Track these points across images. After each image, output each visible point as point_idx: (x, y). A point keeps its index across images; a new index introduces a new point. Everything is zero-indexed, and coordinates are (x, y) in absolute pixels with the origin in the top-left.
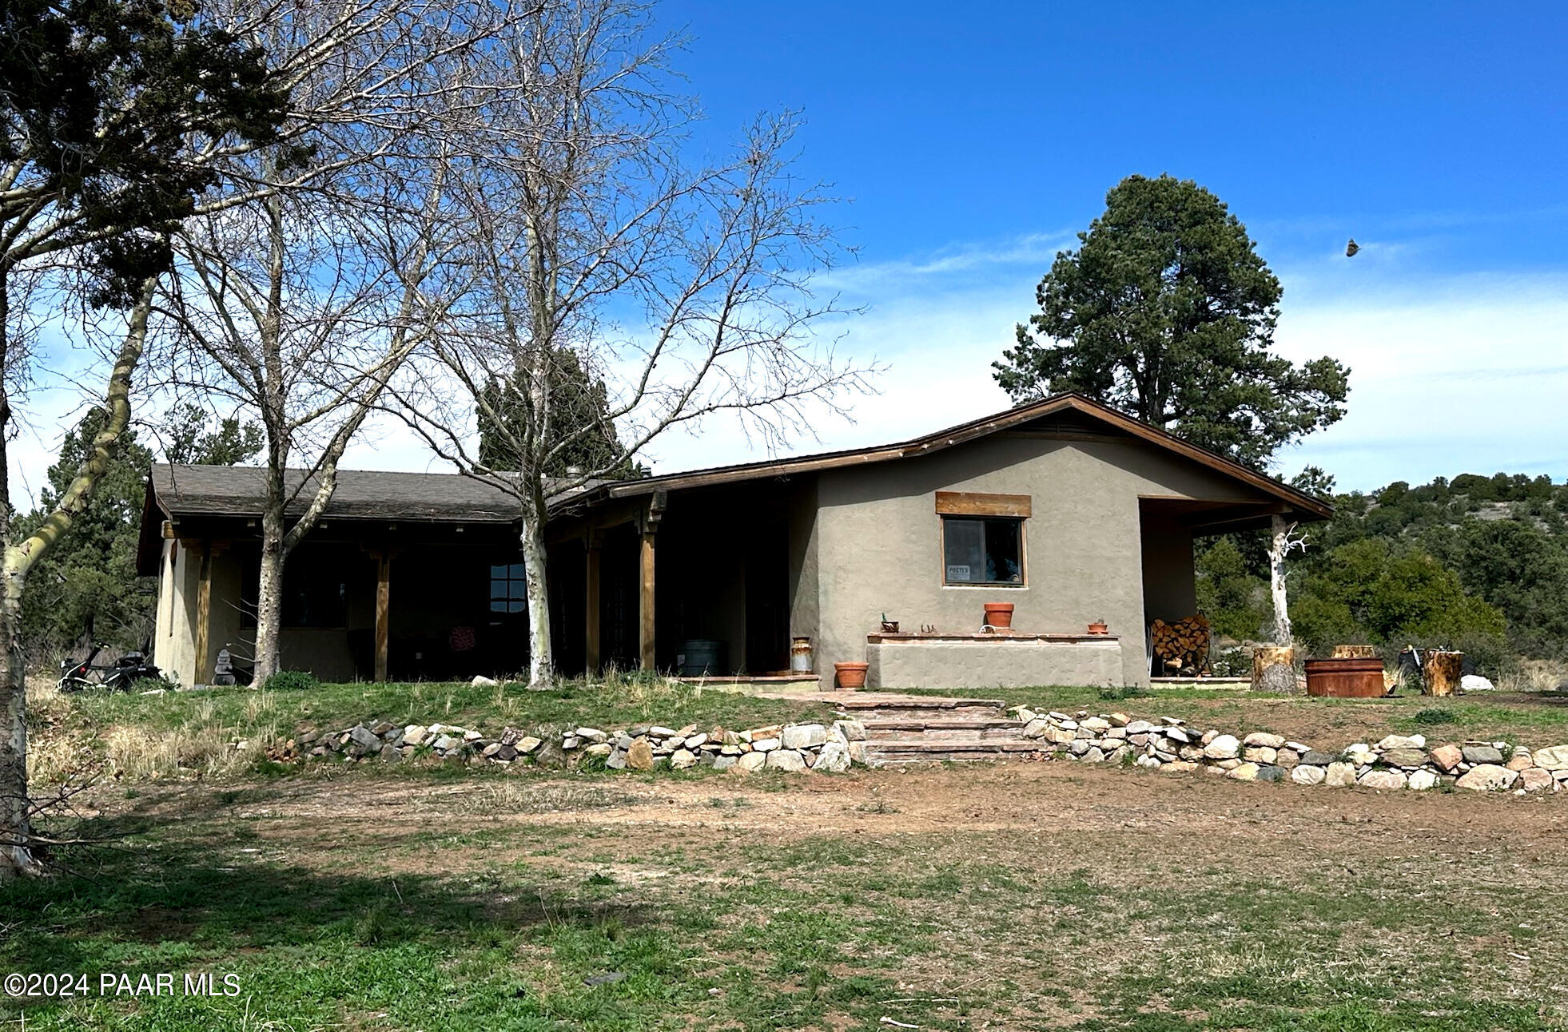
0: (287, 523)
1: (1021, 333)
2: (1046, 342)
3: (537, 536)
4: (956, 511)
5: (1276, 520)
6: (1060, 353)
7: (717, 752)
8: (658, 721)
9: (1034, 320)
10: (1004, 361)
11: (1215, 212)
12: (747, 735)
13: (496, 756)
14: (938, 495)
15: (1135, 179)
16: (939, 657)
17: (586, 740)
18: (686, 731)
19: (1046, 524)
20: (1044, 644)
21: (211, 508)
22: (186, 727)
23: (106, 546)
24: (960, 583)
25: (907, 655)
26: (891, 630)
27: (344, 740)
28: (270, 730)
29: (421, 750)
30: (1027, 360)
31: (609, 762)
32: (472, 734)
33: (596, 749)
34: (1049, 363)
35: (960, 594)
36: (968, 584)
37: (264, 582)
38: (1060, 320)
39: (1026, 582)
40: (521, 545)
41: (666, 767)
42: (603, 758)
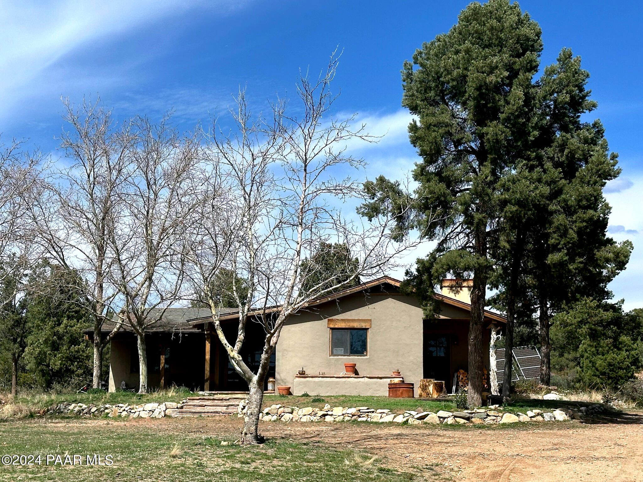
4: (337, 326)
7: (131, 412)
8: (121, 402)
12: (138, 407)
13: (86, 413)
14: (329, 320)
17: (106, 408)
18: (126, 405)
19: (378, 331)
20: (367, 379)
24: (338, 355)
27: (58, 408)
29: (72, 411)
31: (109, 415)
33: (107, 411)
35: (336, 360)
36: (341, 355)
39: (368, 354)
41: (120, 416)
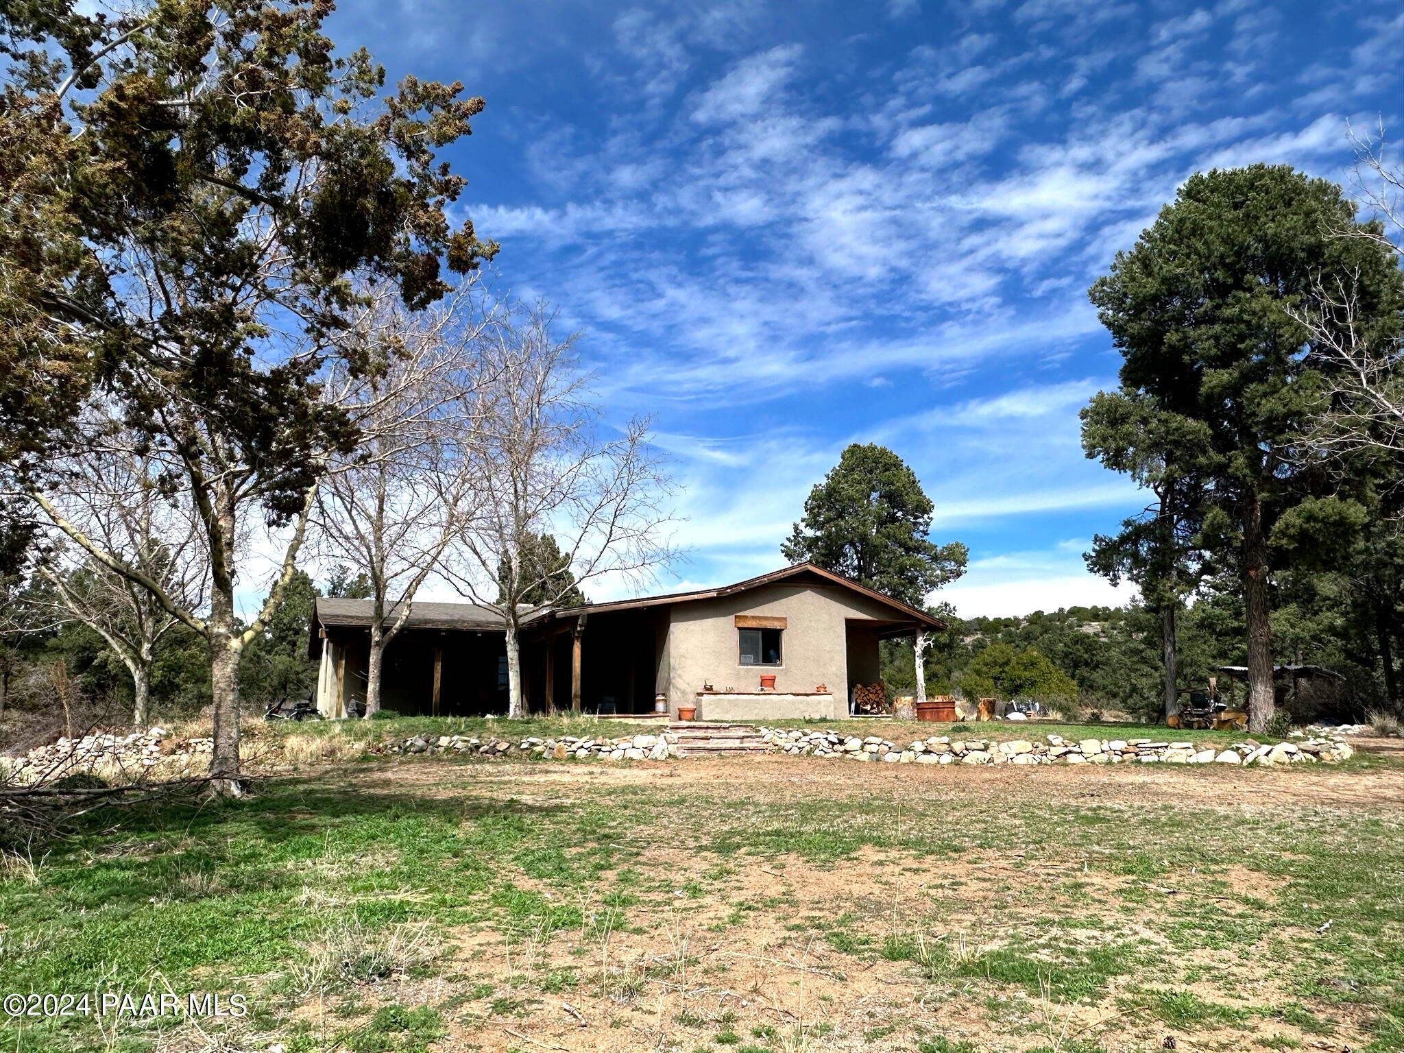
0: (385, 630)
1: (796, 528)
2: (809, 533)
3: (515, 637)
4: (746, 626)
5: (919, 631)
6: (817, 539)
7: (599, 750)
8: (571, 734)
9: (803, 520)
10: (787, 543)
11: (897, 465)
12: (615, 741)
13: (486, 752)
14: (736, 617)
15: (855, 446)
16: (735, 704)
17: (533, 744)
18: (585, 739)
19: (794, 633)
20: (791, 697)
21: (346, 622)
22: (326, 737)
23: (294, 644)
24: (748, 665)
25: (717, 703)
26: (709, 689)
27: (408, 744)
28: (370, 737)
29: (447, 749)
30: (799, 543)
31: (545, 755)
32: (474, 741)
33: (537, 749)
34: (812, 544)
35: (747, 671)
36: (752, 665)
37: (372, 661)
38: (816, 522)
40: (505, 642)
41: (573, 759)
42: (540, 753)
